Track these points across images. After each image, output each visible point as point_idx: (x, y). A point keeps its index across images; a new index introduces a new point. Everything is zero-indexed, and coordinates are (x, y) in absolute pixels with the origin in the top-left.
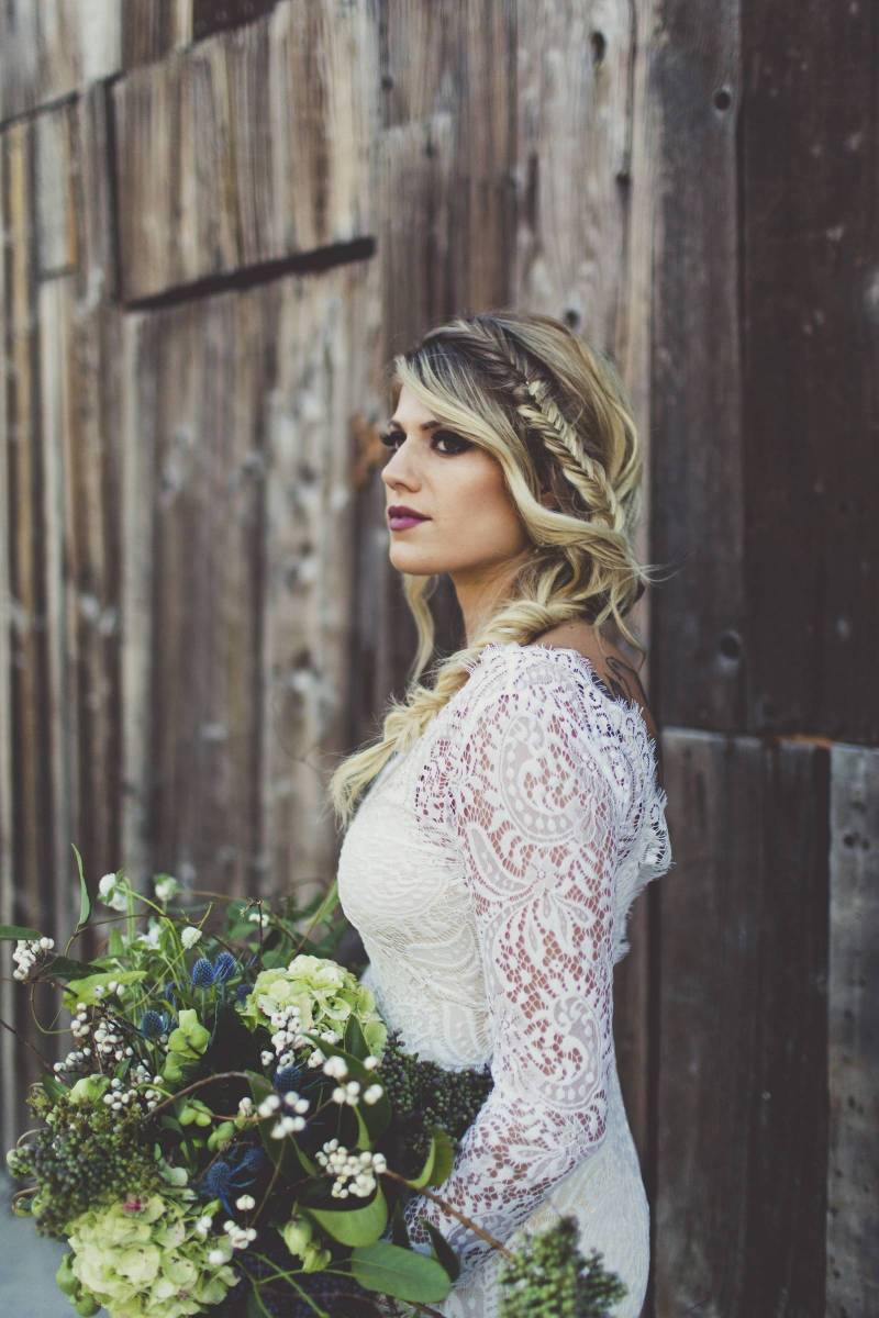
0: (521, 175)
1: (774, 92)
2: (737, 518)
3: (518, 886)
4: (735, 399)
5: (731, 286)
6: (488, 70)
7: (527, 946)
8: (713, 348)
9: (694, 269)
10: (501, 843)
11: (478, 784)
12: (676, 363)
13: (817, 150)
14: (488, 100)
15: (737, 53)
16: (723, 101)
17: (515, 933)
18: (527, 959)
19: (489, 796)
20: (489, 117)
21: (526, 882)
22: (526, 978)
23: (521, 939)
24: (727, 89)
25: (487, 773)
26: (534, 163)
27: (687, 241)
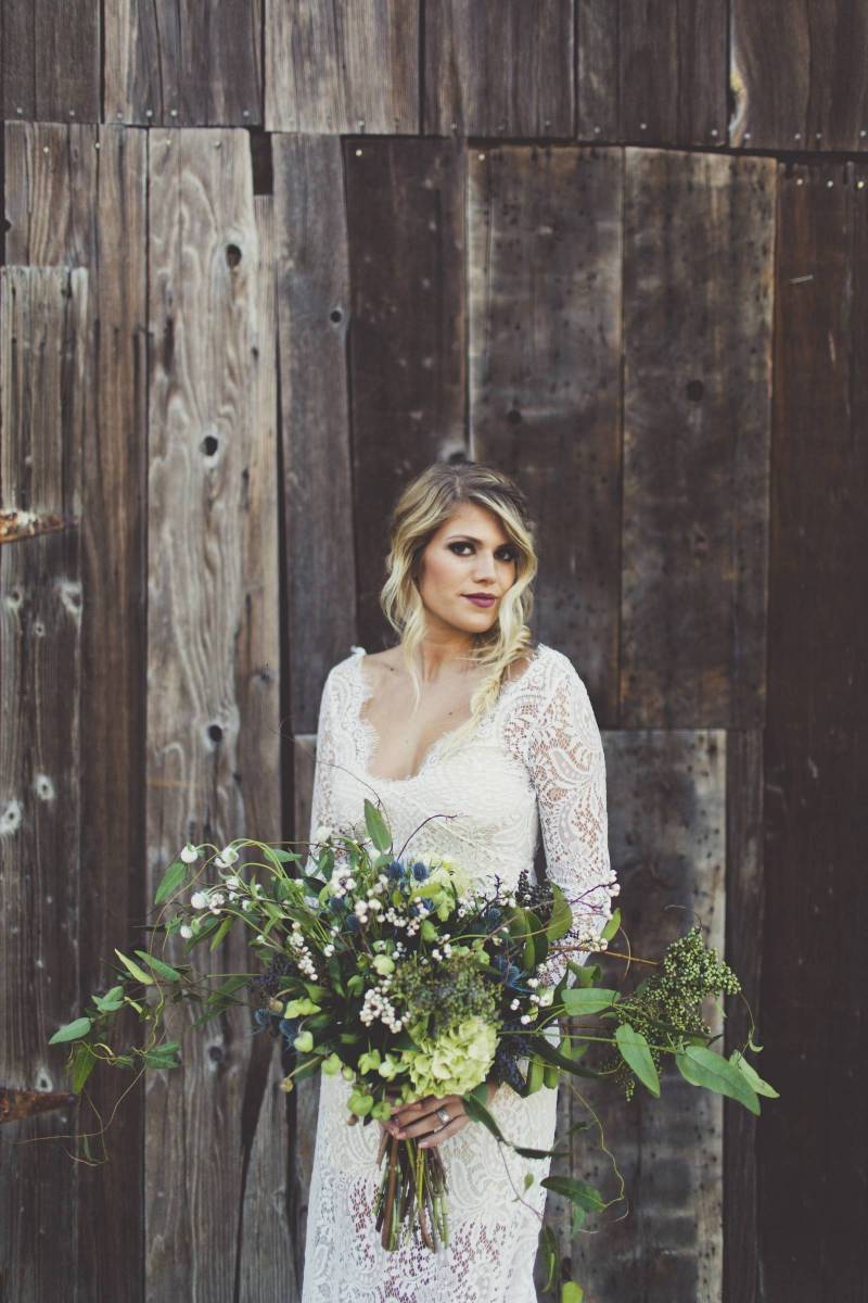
0: (157, 329)
1: (373, 320)
2: (351, 589)
3: (587, 776)
4: (348, 512)
5: (344, 438)
6: (123, 243)
7: (591, 808)
8: (332, 477)
9: (316, 422)
10: (576, 755)
11: (559, 725)
12: (303, 484)
13: (403, 362)
14: (123, 267)
15: (347, 289)
16: (336, 317)
17: (584, 803)
18: (591, 815)
19: (568, 731)
20: (123, 279)
21: (590, 773)
22: (590, 826)
23: (588, 805)
24: (339, 309)
25: (566, 718)
26: (170, 325)
27: (310, 403)
